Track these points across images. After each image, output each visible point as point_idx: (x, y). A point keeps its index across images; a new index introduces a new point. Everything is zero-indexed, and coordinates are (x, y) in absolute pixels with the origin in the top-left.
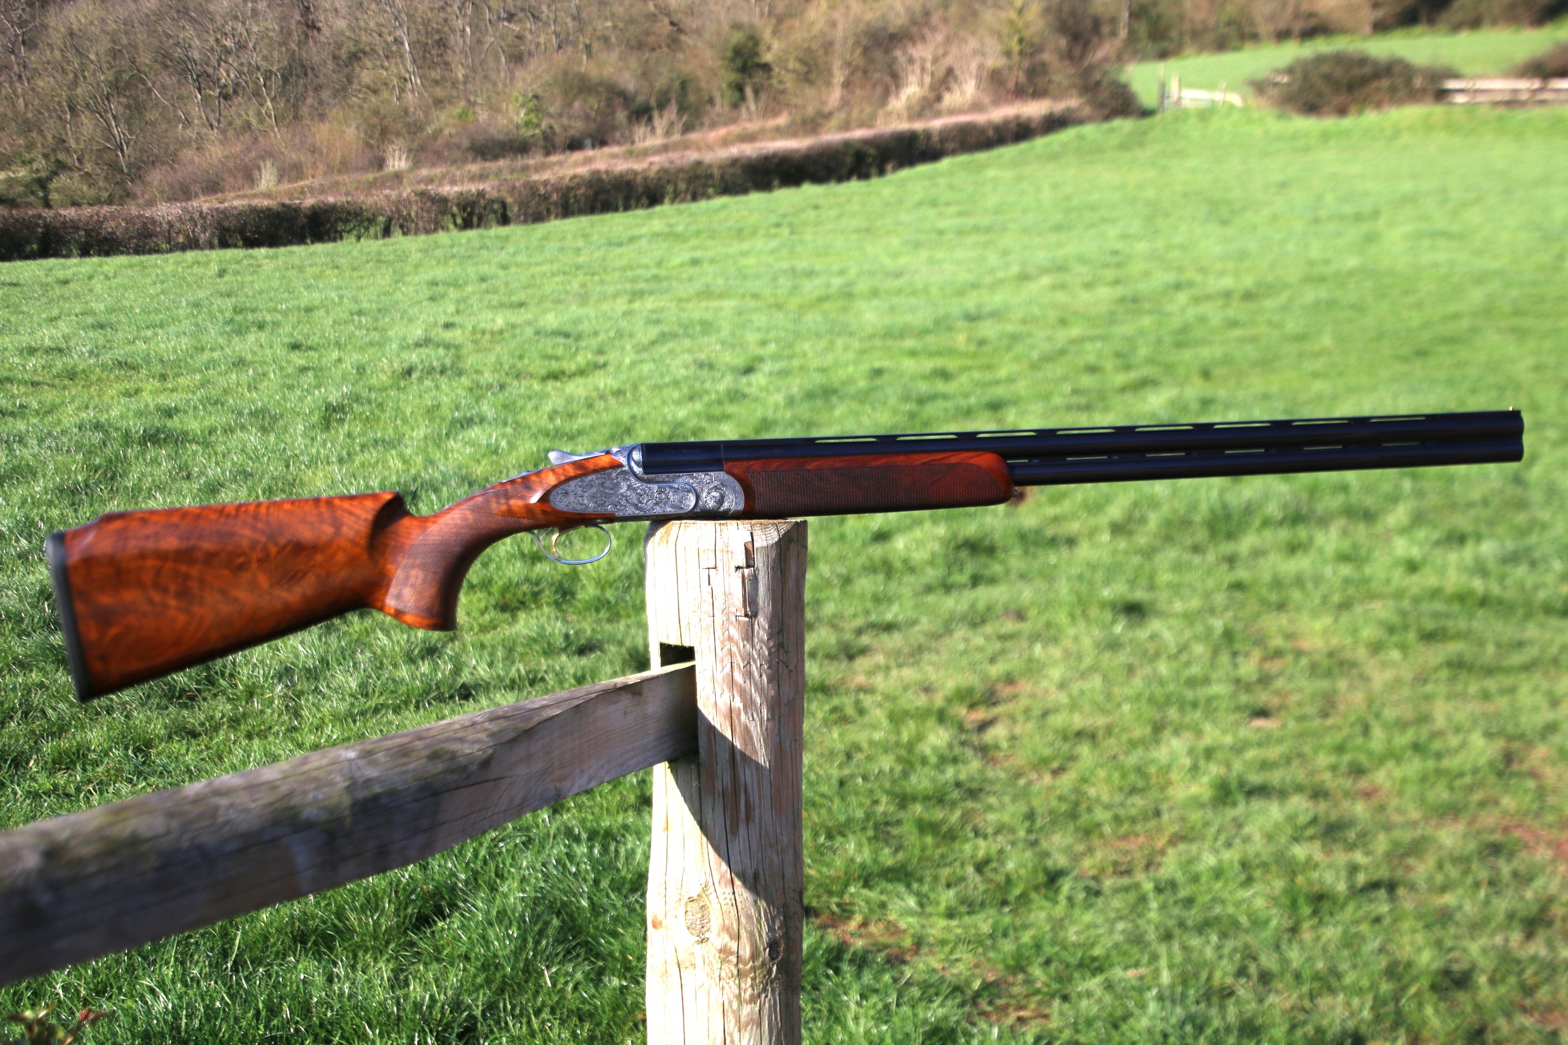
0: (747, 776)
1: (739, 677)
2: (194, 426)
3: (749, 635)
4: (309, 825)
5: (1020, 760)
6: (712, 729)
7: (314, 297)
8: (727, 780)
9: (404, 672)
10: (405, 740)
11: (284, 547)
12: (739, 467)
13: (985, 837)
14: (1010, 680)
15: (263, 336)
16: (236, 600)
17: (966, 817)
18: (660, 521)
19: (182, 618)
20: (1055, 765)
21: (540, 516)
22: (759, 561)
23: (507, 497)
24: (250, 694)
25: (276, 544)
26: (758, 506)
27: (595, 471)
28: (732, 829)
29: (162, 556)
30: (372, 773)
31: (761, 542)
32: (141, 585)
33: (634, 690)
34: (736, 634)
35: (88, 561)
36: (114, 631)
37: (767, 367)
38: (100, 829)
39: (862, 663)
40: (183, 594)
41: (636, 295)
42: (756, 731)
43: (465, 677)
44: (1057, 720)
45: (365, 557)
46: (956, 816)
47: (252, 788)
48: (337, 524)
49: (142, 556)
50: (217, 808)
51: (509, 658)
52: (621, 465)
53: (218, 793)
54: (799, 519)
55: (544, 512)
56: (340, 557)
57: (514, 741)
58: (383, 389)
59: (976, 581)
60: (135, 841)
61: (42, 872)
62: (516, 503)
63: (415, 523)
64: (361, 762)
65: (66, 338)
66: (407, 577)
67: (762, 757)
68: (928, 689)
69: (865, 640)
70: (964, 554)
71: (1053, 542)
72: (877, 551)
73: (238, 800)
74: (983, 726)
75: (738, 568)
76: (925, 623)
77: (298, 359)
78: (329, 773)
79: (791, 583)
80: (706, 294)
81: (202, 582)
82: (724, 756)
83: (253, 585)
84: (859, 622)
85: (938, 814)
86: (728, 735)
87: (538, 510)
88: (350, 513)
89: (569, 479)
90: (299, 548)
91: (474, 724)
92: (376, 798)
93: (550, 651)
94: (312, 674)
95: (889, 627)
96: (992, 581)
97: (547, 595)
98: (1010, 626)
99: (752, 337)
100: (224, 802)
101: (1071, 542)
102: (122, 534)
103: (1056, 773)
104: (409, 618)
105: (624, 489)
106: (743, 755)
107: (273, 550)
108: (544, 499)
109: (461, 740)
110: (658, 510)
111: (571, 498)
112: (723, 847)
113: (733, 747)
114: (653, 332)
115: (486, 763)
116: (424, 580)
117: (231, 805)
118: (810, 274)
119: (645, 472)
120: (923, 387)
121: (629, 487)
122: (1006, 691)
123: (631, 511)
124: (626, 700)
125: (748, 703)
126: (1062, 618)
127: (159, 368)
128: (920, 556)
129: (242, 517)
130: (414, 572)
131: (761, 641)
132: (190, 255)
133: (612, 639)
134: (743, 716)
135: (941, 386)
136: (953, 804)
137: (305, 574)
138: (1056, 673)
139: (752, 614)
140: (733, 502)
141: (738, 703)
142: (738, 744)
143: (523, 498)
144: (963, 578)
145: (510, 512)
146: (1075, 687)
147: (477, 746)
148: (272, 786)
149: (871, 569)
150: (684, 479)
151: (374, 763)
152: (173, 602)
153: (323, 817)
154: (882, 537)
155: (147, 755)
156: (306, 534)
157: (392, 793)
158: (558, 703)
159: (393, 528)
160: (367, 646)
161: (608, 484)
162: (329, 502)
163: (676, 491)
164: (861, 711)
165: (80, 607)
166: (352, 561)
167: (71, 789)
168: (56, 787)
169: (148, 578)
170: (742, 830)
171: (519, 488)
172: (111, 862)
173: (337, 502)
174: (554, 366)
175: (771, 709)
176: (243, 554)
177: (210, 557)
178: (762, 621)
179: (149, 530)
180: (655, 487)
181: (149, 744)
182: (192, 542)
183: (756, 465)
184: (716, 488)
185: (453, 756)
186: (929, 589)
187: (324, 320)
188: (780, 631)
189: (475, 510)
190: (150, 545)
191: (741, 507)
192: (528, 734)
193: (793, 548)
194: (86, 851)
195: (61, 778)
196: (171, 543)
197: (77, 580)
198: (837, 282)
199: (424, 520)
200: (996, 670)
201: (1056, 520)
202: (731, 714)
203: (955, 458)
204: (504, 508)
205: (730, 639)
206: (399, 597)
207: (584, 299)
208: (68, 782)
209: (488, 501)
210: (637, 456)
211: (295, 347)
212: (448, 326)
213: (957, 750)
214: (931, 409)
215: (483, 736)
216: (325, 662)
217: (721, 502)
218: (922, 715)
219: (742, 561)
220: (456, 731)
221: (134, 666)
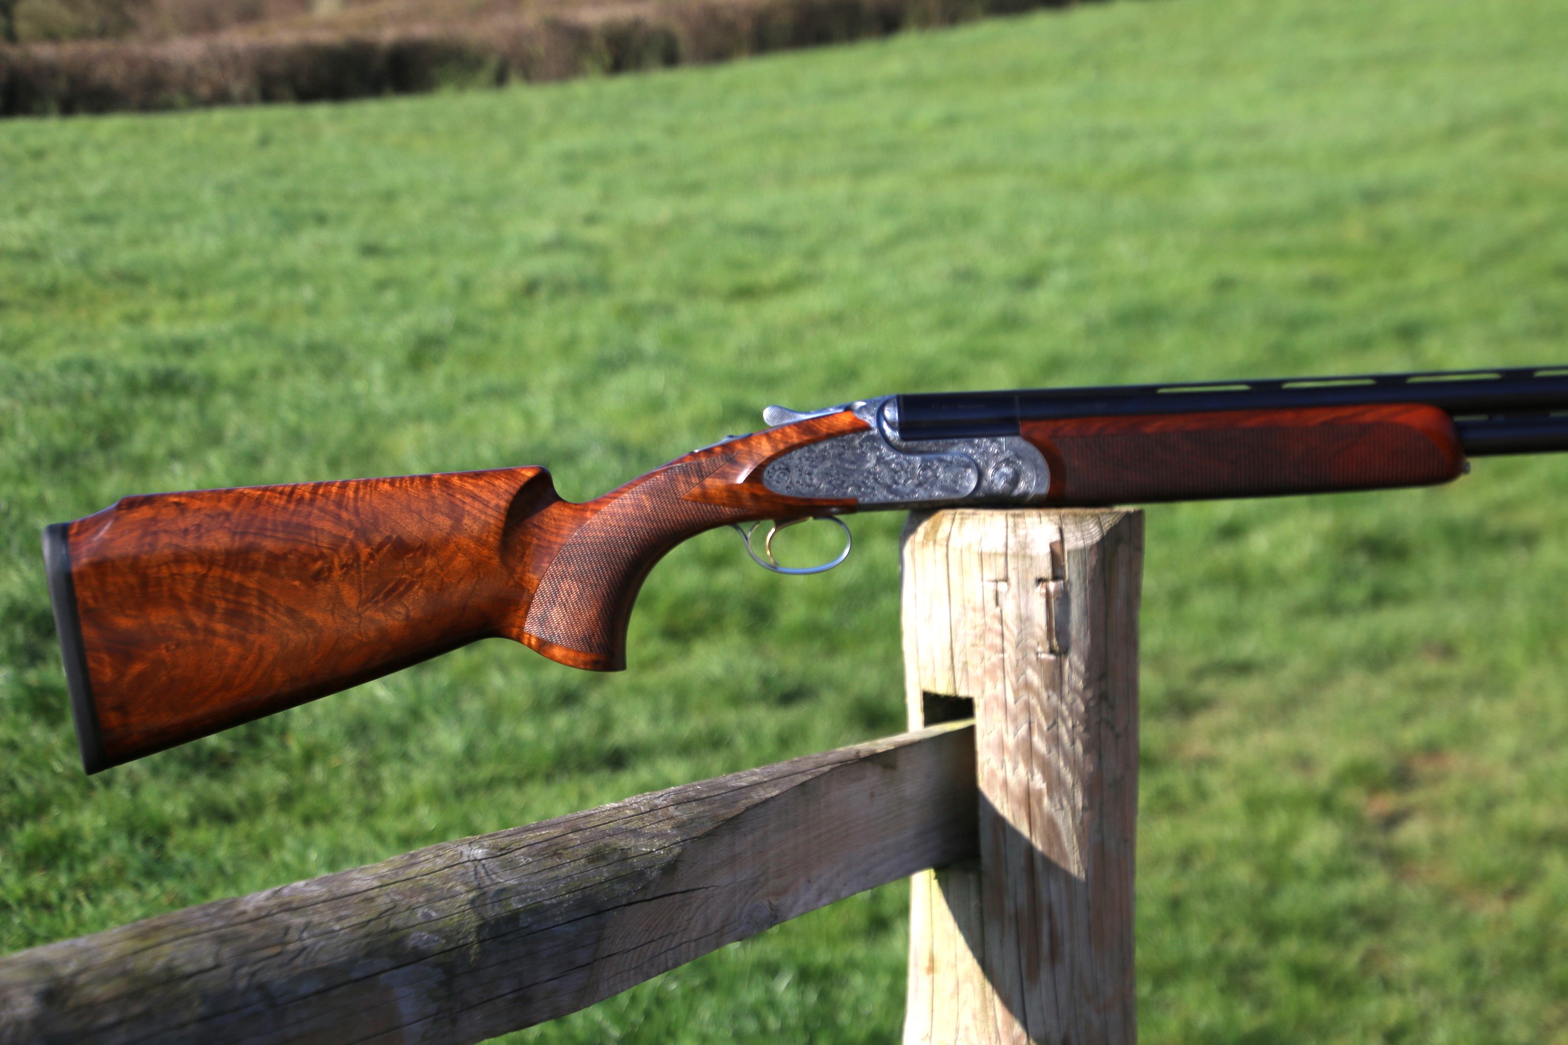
0: (1052, 892)
1: (1039, 743)
2: (228, 367)
3: (1055, 680)
4: (419, 956)
5: (1451, 873)
6: (999, 821)
7: (396, 177)
8: (1023, 898)
9: (527, 731)
10: (554, 832)
11: (381, 546)
12: (1042, 430)
13: (1402, 991)
14: (1432, 749)
15: (325, 235)
16: (311, 624)
17: (1369, 959)
18: (925, 510)
19: (234, 650)
20: (1509, 882)
21: (749, 503)
22: (1071, 570)
23: (701, 475)
24: (309, 757)
25: (368, 543)
26: (1070, 487)
27: (830, 436)
28: (1029, 972)
29: (206, 559)
30: (507, 879)
31: (1075, 541)
32: (177, 602)
33: (885, 760)
34: (1035, 678)
35: (101, 566)
36: (137, 668)
37: (1061, 278)
38: (121, 959)
39: (1203, 723)
40: (236, 614)
41: (862, 172)
42: (1066, 824)
43: (618, 738)
44: (1511, 814)
45: (496, 561)
46: (1351, 960)
47: (336, 900)
48: (456, 515)
49: (179, 559)
50: (287, 929)
51: (680, 710)
52: (868, 428)
53: (289, 908)
54: (1131, 508)
55: (754, 496)
56: (460, 562)
57: (710, 835)
58: (495, 313)
59: (1378, 598)
60: (171, 977)
61: (37, 1022)
62: (714, 484)
63: (567, 512)
64: (491, 864)
65: (44, 238)
66: (556, 592)
67: (1075, 865)
68: (1304, 762)
69: (1208, 686)
70: (1360, 560)
71: (1500, 541)
72: (1225, 554)
73: (316, 919)
74: (1392, 821)
75: (1040, 581)
76: (1299, 663)
77: (374, 269)
78: (448, 879)
79: (1119, 603)
80: (968, 168)
81: (262, 596)
82: (1017, 863)
83: (337, 601)
84: (1197, 660)
85: (1322, 954)
86: (1024, 829)
87: (745, 494)
88: (475, 497)
89: (791, 448)
90: (401, 548)
91: (653, 809)
92: (514, 917)
93: (738, 699)
94: (398, 732)
95: (1243, 668)
96: (1403, 598)
97: (735, 617)
98: (1430, 668)
99: (1035, 233)
100: (298, 920)
101: (1529, 539)
102: (149, 527)
103: (1512, 894)
104: (558, 652)
105: (871, 463)
106: (1046, 861)
107: (365, 551)
108: (755, 477)
109: (635, 833)
110: (920, 495)
111: (795, 476)
112: (1016, 998)
113: (1030, 848)
114: (887, 227)
115: (670, 868)
116: (580, 597)
117: (307, 926)
118: (1124, 135)
119: (903, 438)
120: (1296, 304)
121: (880, 460)
122: (1424, 768)
123: (881, 495)
124: (873, 776)
125: (1054, 783)
126: (1514, 654)
127: (175, 282)
128: (1289, 561)
129: (320, 502)
130: (565, 585)
131: (1074, 690)
132: (219, 116)
133: (830, 683)
134: (1046, 801)
135: (1322, 304)
136: (1348, 941)
137: (411, 585)
138: (1507, 741)
139: (1061, 651)
140: (1031, 483)
141: (1039, 783)
142: (1039, 845)
143: (723, 475)
144: (1355, 593)
145: (705, 497)
146: (1541, 763)
147: (657, 843)
148: (366, 898)
149: (1216, 580)
150: (961, 449)
151: (512, 866)
152: (220, 627)
153: (439, 944)
154: (1231, 532)
155: (161, 848)
156: (412, 529)
157: (537, 910)
158: (775, 780)
159: (536, 519)
160: (479, 691)
161: (848, 455)
162: (445, 482)
163: (948, 465)
164: (1201, 793)
165: (89, 633)
166: (477, 567)
167: (53, 897)
168: (30, 894)
169: (185, 592)
170: (1044, 975)
171: (719, 461)
172: (137, 1009)
173: (456, 481)
174: (745, 278)
175: (1089, 792)
176: (322, 556)
177: (275, 560)
178: (1075, 663)
179: (189, 521)
180: (917, 459)
181: (164, 831)
182: (249, 539)
183: (1068, 427)
184: (1008, 462)
185: (624, 856)
186: (1304, 611)
187: (412, 212)
188: (1103, 676)
189: (654, 493)
190: (190, 543)
191: (1044, 490)
192: (733, 824)
193: (1123, 551)
194: (101, 991)
195: (38, 881)
196: (219, 540)
197: (84, 594)
198: (1164, 147)
199: (581, 508)
200: (1411, 735)
201: (1505, 506)
202: (1028, 799)
203: (1371, 415)
204: (696, 490)
205: (1028, 686)
206: (543, 621)
207: (786, 176)
208: (48, 886)
209: (672, 480)
210: (891, 413)
211: (370, 250)
212: (591, 220)
213: (1354, 859)
214: (1307, 340)
215: (667, 827)
216: (415, 714)
217: (1014, 481)
218: (1296, 803)
219: (1045, 568)
220: (628, 819)
221: (166, 719)
